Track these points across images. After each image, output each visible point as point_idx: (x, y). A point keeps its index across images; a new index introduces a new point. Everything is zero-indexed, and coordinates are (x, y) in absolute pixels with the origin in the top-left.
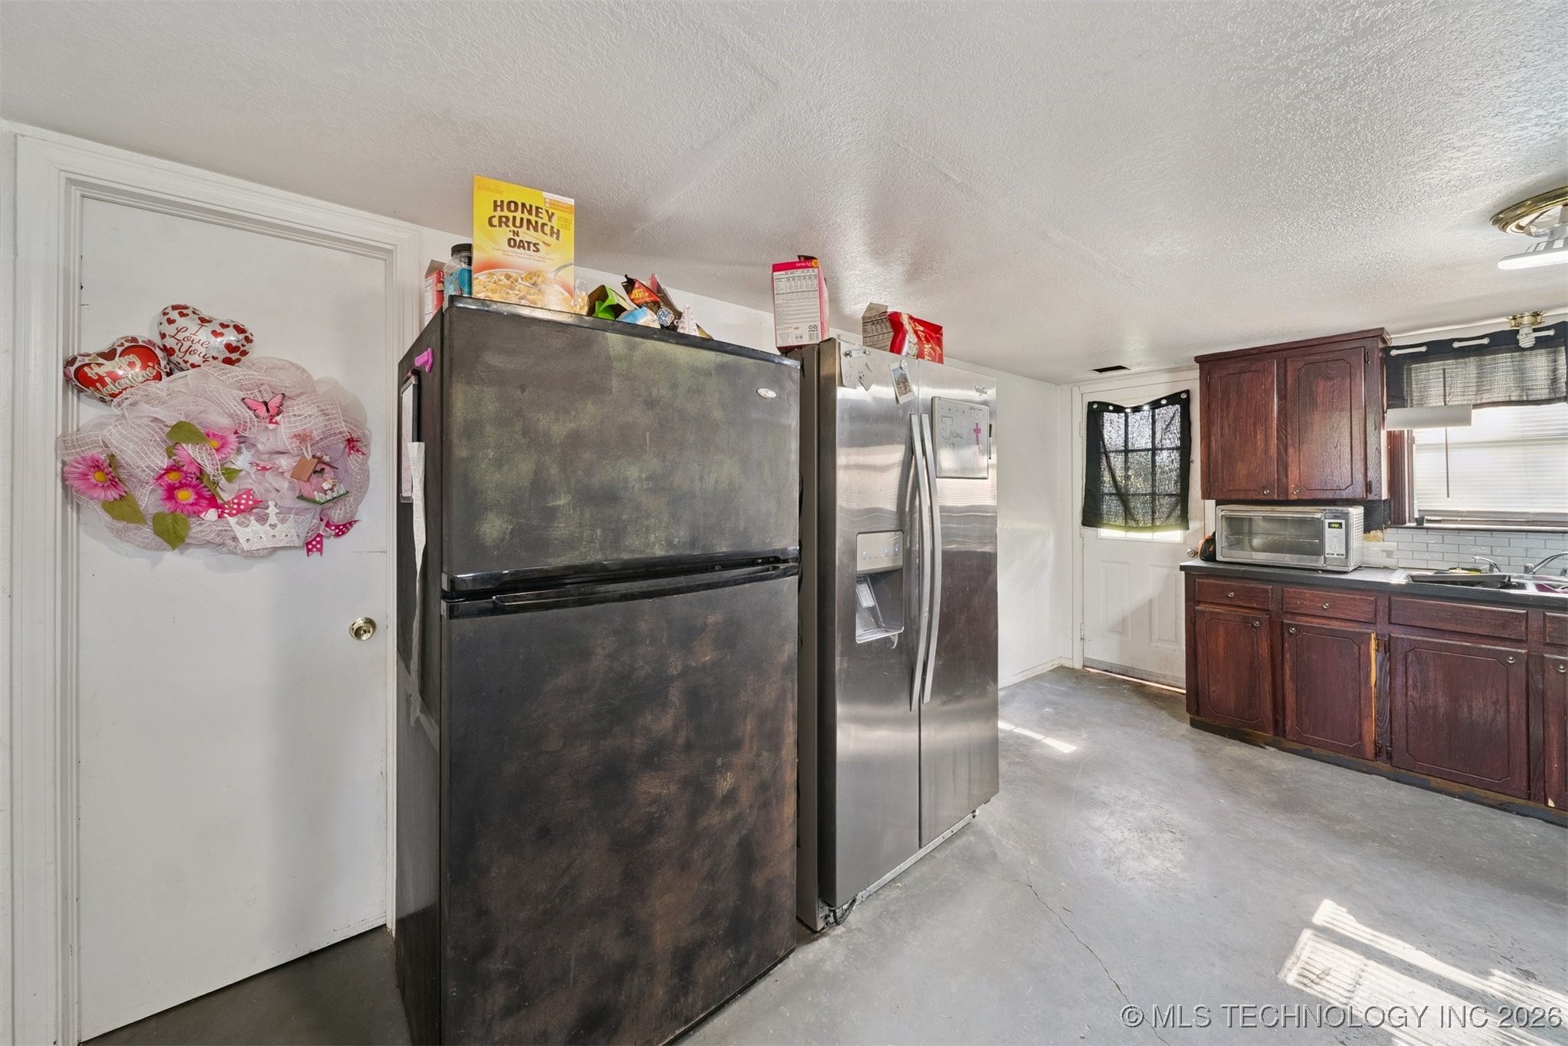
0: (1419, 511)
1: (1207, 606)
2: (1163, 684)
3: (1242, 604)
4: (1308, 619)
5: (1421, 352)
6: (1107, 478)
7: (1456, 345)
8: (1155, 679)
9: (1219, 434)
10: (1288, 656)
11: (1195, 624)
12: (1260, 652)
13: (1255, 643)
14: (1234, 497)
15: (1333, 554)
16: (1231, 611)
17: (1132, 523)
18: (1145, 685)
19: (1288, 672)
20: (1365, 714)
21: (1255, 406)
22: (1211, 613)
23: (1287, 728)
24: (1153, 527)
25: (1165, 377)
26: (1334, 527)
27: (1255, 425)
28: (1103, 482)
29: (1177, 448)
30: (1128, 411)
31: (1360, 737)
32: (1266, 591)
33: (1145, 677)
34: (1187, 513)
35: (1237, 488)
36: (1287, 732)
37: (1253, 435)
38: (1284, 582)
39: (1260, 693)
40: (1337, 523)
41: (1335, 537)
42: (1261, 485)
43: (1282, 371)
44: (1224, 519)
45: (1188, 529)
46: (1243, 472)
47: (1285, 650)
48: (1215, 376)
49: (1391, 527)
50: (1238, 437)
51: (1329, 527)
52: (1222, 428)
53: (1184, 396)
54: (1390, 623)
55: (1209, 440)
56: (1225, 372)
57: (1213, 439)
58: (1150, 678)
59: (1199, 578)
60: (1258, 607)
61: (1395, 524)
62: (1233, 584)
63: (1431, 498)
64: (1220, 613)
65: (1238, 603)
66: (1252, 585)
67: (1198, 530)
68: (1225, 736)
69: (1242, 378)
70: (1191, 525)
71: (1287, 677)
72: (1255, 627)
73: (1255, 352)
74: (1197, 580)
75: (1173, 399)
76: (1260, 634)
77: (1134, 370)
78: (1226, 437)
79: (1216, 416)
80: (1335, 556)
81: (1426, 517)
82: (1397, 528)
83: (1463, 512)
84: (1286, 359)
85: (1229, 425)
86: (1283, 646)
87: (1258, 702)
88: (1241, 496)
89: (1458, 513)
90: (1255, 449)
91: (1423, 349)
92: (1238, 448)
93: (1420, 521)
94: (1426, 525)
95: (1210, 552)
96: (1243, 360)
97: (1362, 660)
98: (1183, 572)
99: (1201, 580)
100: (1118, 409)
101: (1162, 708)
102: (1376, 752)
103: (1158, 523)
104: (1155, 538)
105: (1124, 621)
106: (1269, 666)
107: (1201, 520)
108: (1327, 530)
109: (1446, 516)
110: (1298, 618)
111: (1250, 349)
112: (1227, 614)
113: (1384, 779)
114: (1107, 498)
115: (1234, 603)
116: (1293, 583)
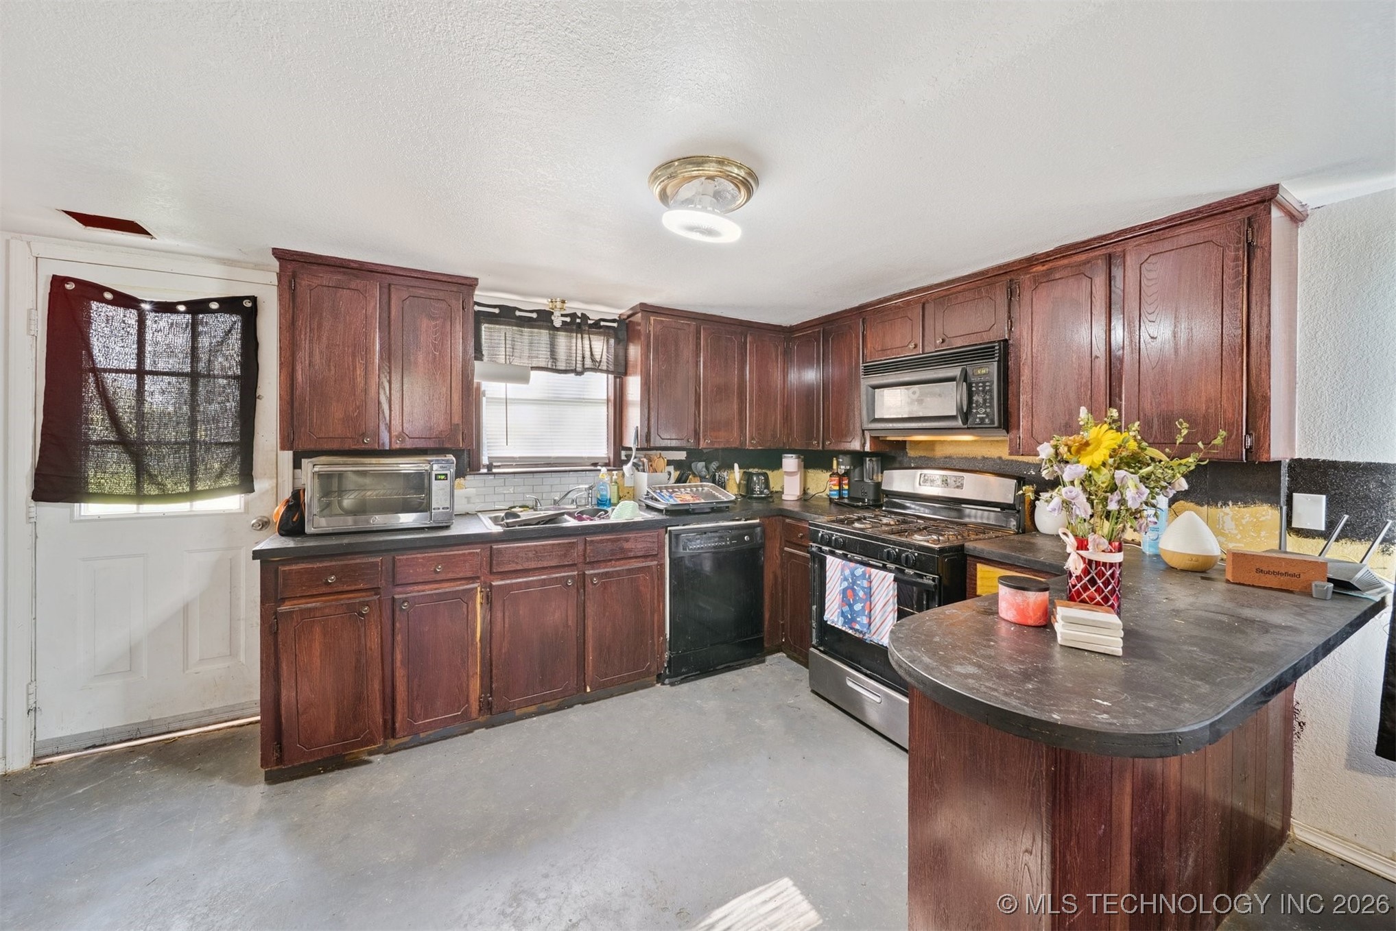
0: (489, 458)
1: (295, 602)
2: (209, 725)
3: (346, 588)
4: (421, 587)
5: (494, 313)
6: (97, 415)
7: (518, 313)
8: (194, 722)
9: (307, 362)
10: (399, 638)
11: (276, 633)
12: (368, 645)
13: (363, 635)
14: (326, 447)
15: (439, 509)
16: (329, 601)
17: (152, 490)
18: (175, 740)
19: (398, 657)
20: (471, 673)
21: (355, 333)
22: (301, 611)
23: (397, 725)
24: (193, 494)
25: (217, 270)
26: (440, 479)
27: (354, 356)
28: (88, 422)
29: (235, 377)
30: (146, 307)
31: (468, 700)
32: (375, 565)
33: (177, 726)
34: (252, 470)
35: (331, 435)
36: (397, 729)
37: (351, 369)
38: (395, 550)
39: (368, 697)
40: (443, 475)
41: (441, 489)
42: (361, 433)
43: (385, 297)
44: (316, 477)
45: (252, 490)
46: (339, 415)
47: (396, 630)
48: (303, 283)
49: (470, 474)
50: (332, 368)
51: (436, 479)
52: (311, 355)
53: (248, 304)
54: (491, 572)
55: (293, 369)
56: (316, 282)
57: (299, 368)
58: (184, 725)
59: (283, 565)
60: (366, 587)
61: (473, 471)
62: (334, 563)
63: (496, 446)
64: (314, 609)
65: (340, 589)
66: (358, 561)
67: (267, 491)
68: (318, 773)
69: (338, 295)
70: (257, 486)
71: (398, 664)
72: (363, 615)
73: (355, 265)
74: (282, 568)
75: (230, 305)
76: (369, 621)
77: (161, 241)
78: (317, 367)
79: (303, 336)
80: (441, 510)
81: (495, 464)
82: (474, 474)
83: (516, 458)
84: (390, 285)
85: (321, 352)
86: (393, 625)
87: (366, 709)
88: (335, 446)
89: (513, 459)
90: (354, 386)
91: (497, 311)
92: (332, 383)
93: (490, 467)
94: (494, 470)
95: (293, 522)
96: (340, 272)
97: (469, 618)
98: (258, 561)
99: (287, 568)
100: (125, 301)
101: (211, 774)
102: (480, 707)
103: (200, 486)
104: (194, 509)
105: (133, 651)
106: (379, 660)
107: (271, 478)
108: (434, 482)
109: (505, 462)
110: (410, 588)
111: (349, 260)
112: (325, 607)
113: (483, 729)
114: (98, 449)
115: (335, 589)
116: (405, 549)
